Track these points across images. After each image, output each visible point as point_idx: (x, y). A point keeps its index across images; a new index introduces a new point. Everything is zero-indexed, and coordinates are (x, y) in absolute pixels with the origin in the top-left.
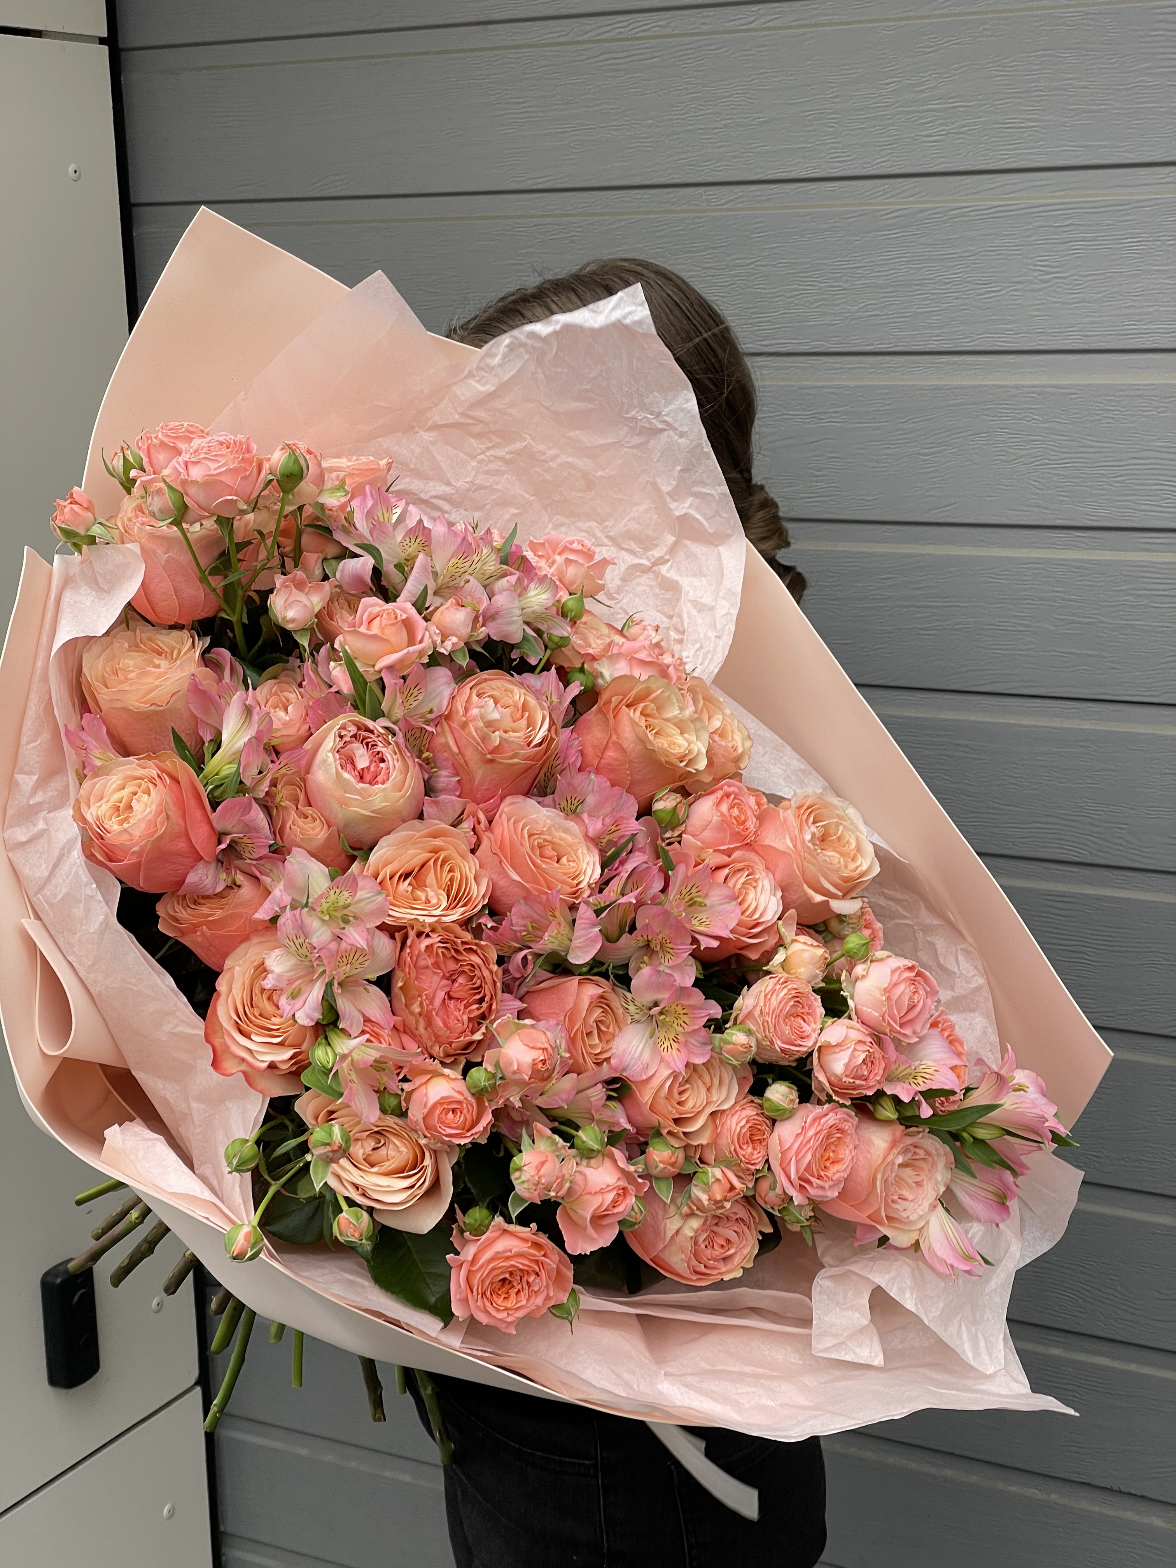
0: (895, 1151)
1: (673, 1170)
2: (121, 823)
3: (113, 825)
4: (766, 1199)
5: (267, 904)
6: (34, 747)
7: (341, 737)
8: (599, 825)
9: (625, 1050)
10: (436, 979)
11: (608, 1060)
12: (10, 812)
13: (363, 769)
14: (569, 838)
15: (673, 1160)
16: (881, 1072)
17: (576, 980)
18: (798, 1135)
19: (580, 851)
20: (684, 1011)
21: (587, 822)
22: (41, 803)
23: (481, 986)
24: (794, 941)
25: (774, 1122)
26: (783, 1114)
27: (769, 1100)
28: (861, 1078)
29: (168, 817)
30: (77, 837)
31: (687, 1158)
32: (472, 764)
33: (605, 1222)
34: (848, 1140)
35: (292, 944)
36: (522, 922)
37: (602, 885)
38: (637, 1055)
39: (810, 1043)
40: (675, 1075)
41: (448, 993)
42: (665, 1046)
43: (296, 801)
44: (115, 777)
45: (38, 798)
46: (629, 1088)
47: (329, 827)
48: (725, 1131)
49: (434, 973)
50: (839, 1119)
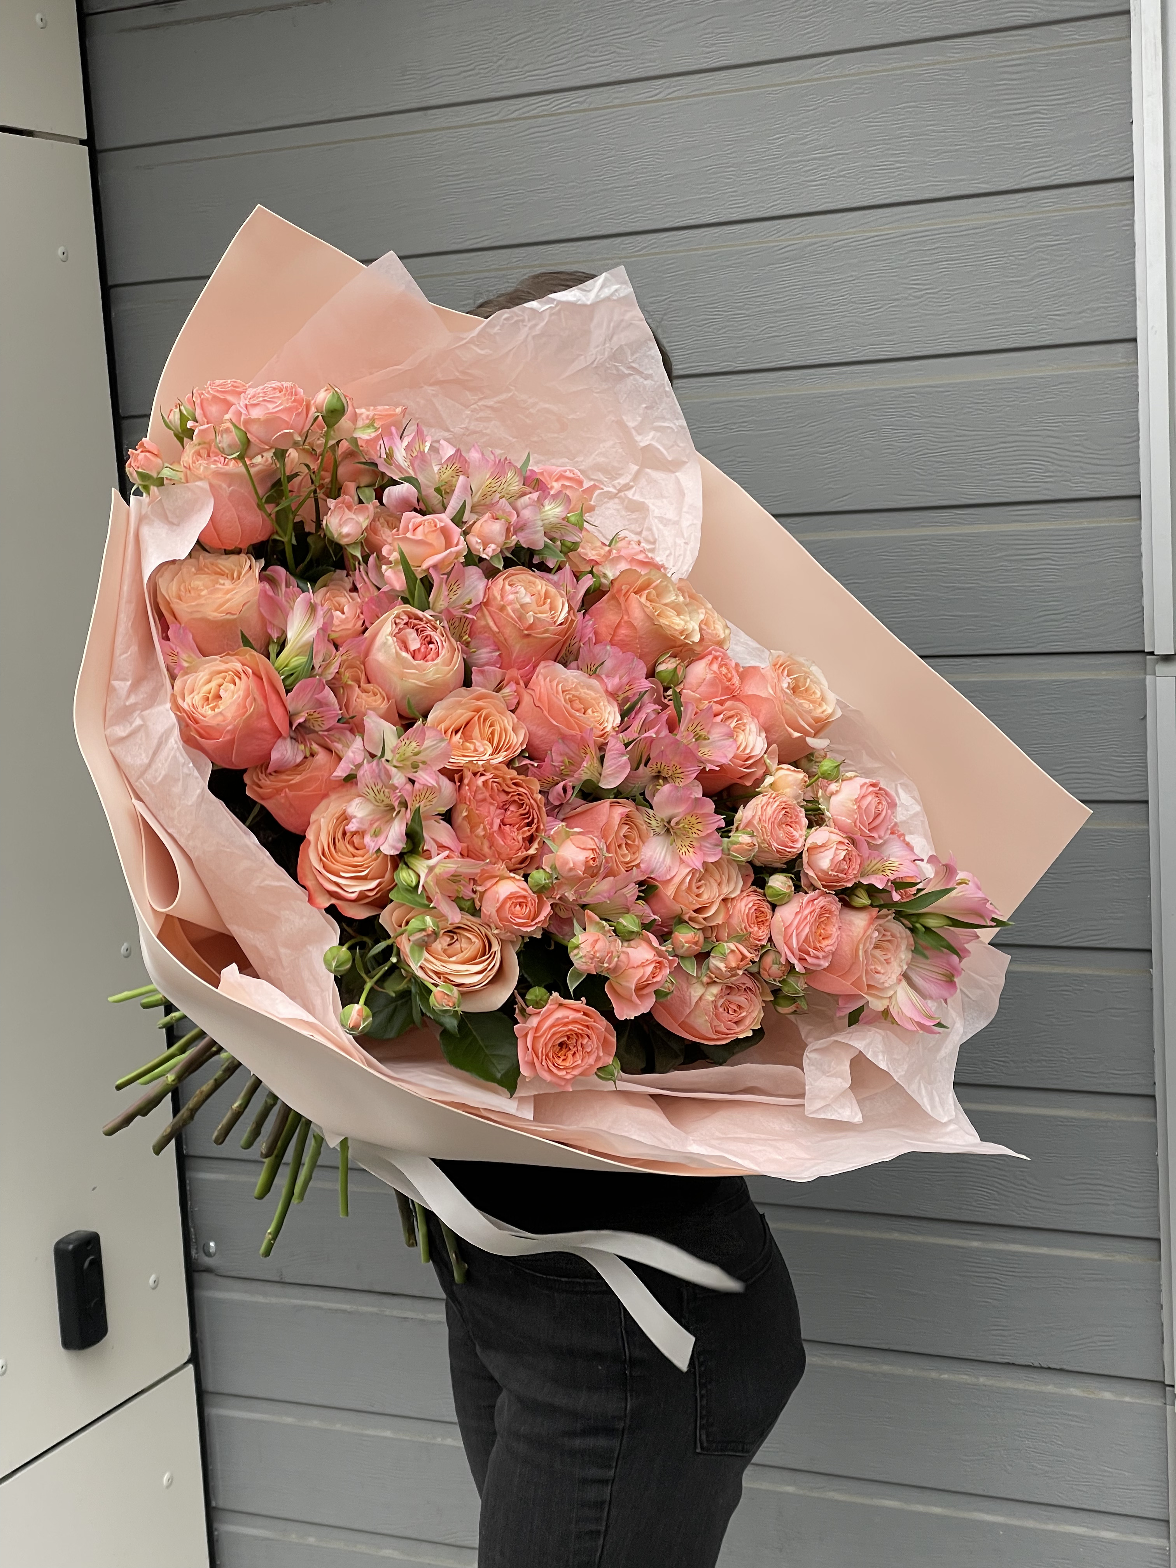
0: (873, 927)
1: (695, 948)
2: (213, 709)
3: (207, 711)
4: (770, 972)
5: (342, 764)
6: (126, 658)
7: (396, 624)
8: (616, 680)
9: (652, 856)
10: (492, 808)
11: (638, 866)
12: (109, 714)
13: (414, 651)
14: (593, 694)
15: (696, 939)
16: (858, 867)
17: (606, 803)
18: (797, 913)
19: (602, 704)
20: (698, 821)
21: (606, 680)
22: (135, 704)
23: (529, 812)
24: (777, 770)
25: (774, 907)
26: (782, 899)
27: (771, 887)
28: (842, 871)
29: (255, 699)
30: (174, 726)
31: (706, 939)
32: (511, 640)
33: (645, 992)
34: (834, 920)
35: (370, 792)
36: (560, 759)
37: (623, 727)
38: (661, 860)
39: (799, 845)
40: (694, 871)
41: (502, 821)
42: (683, 851)
43: (358, 682)
44: (202, 674)
45: (132, 700)
46: (655, 887)
47: (388, 700)
48: (736, 912)
49: (491, 804)
50: (828, 901)
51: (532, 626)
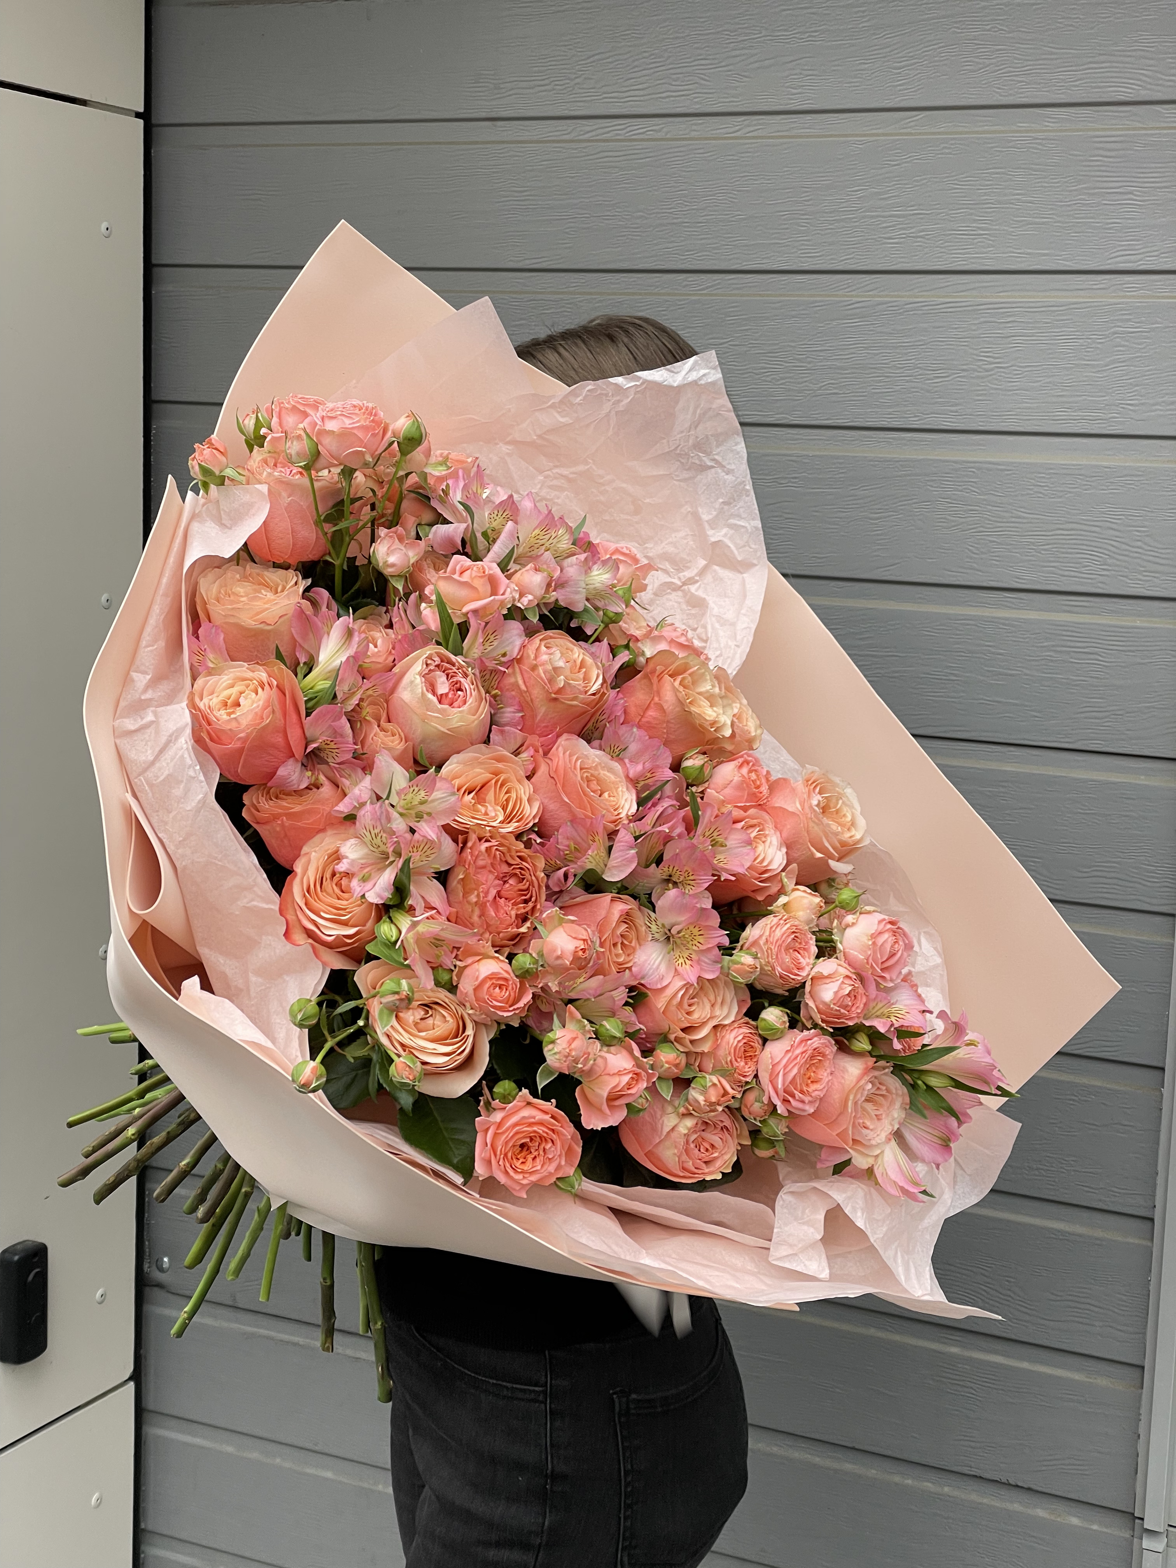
0: (867, 1078)
1: (676, 1071)
2: (229, 714)
3: (223, 715)
4: (751, 1109)
5: (346, 800)
7: (427, 664)
8: (639, 768)
9: (646, 961)
10: (491, 878)
11: (630, 968)
12: (122, 705)
13: (442, 695)
14: (612, 777)
15: (679, 1062)
16: (862, 1006)
17: (607, 897)
18: (788, 1051)
19: (620, 789)
20: (701, 933)
21: (628, 765)
22: (151, 700)
23: (528, 888)
24: (794, 890)
25: (766, 1040)
26: (774, 1034)
27: (765, 1020)
28: (846, 1007)
29: (273, 712)
31: (688, 1065)
32: (536, 702)
33: (617, 1103)
34: (827, 1063)
35: (368, 835)
36: (566, 842)
37: (638, 818)
38: (654, 967)
39: (804, 974)
40: (688, 986)
41: (498, 893)
42: (680, 962)
43: (378, 719)
45: (148, 695)
46: (645, 995)
47: (406, 742)
48: (724, 1042)
49: (491, 872)
50: (822, 1044)
51: (560, 691)
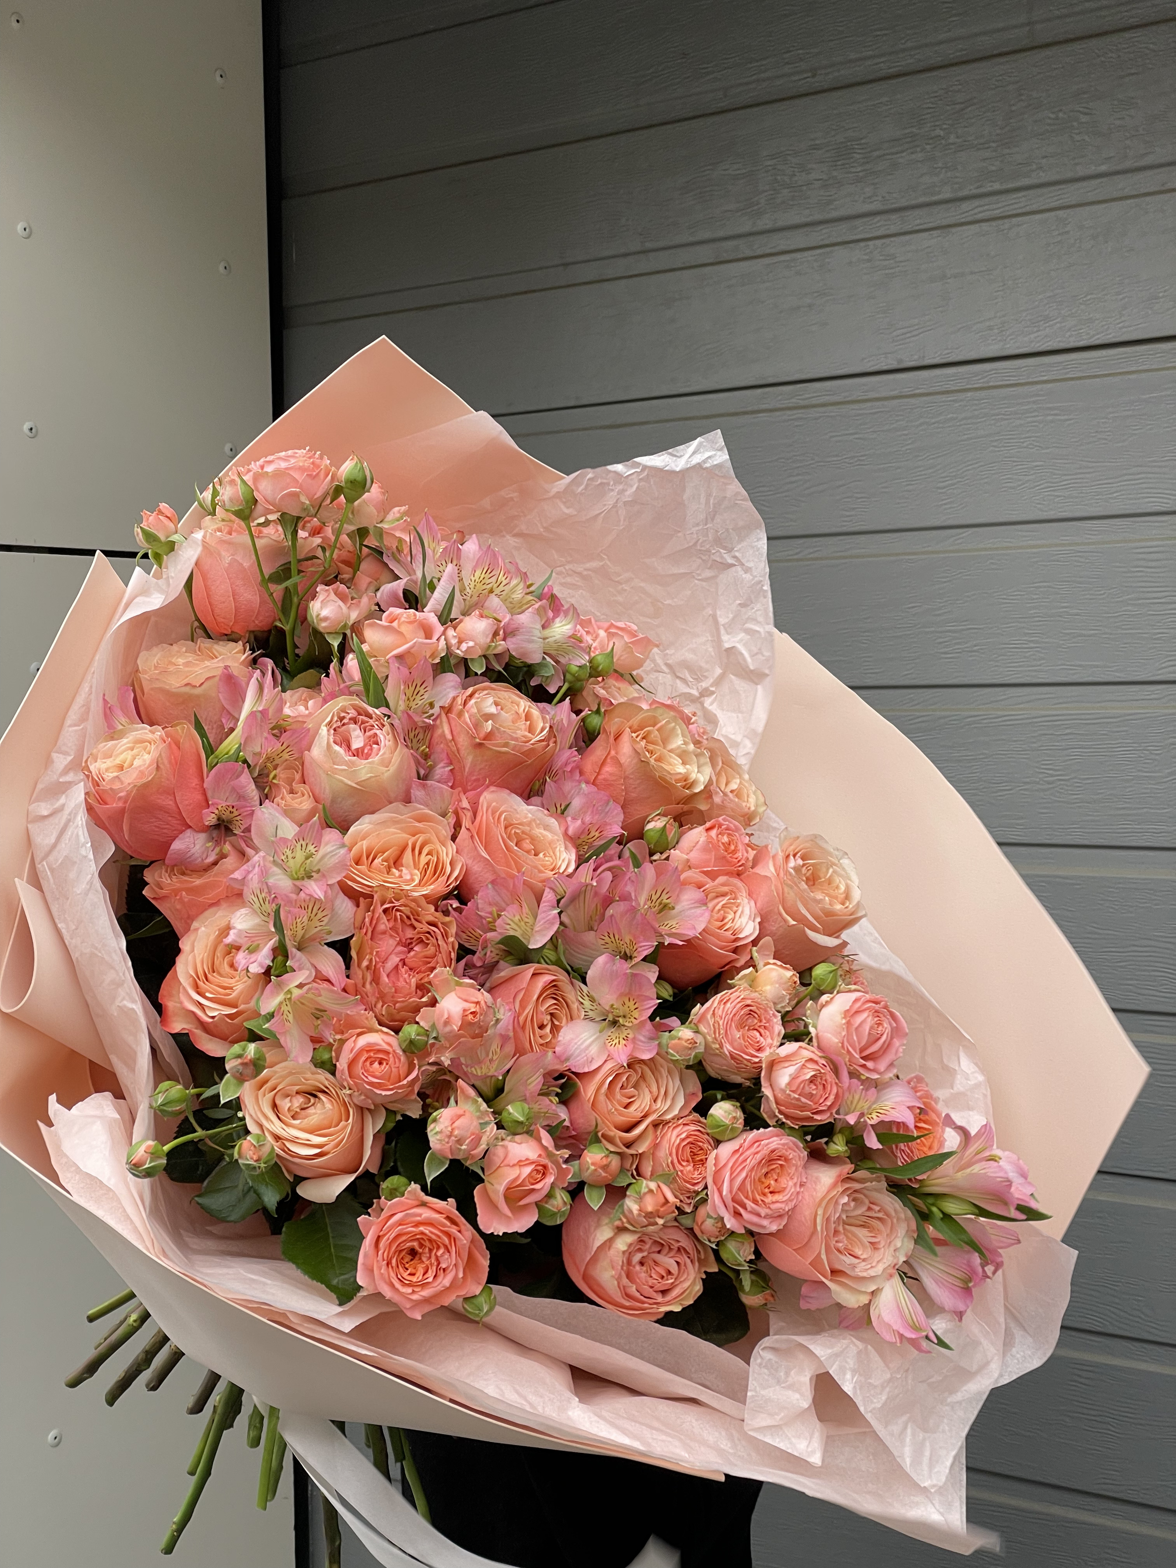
0: (842, 1188)
4: (703, 1227)
5: (243, 868)
7: (340, 718)
8: (579, 823)
9: (570, 1041)
11: (553, 1049)
12: (38, 788)
14: (549, 835)
17: (530, 968)
19: (558, 848)
21: (569, 822)
24: (766, 963)
25: (717, 1141)
26: (727, 1134)
27: (712, 1117)
28: (810, 1097)
31: (622, 1169)
32: (463, 752)
33: (523, 1203)
34: (793, 1170)
35: (256, 899)
36: (487, 908)
38: (584, 1047)
39: (763, 1056)
41: (403, 960)
42: (614, 1043)
46: (573, 1082)
47: (317, 803)
48: (665, 1143)
49: (392, 938)
50: (783, 1145)
51: (489, 736)
